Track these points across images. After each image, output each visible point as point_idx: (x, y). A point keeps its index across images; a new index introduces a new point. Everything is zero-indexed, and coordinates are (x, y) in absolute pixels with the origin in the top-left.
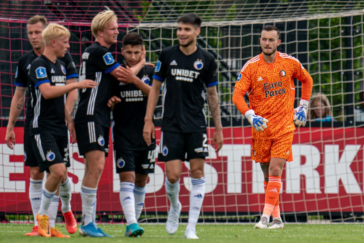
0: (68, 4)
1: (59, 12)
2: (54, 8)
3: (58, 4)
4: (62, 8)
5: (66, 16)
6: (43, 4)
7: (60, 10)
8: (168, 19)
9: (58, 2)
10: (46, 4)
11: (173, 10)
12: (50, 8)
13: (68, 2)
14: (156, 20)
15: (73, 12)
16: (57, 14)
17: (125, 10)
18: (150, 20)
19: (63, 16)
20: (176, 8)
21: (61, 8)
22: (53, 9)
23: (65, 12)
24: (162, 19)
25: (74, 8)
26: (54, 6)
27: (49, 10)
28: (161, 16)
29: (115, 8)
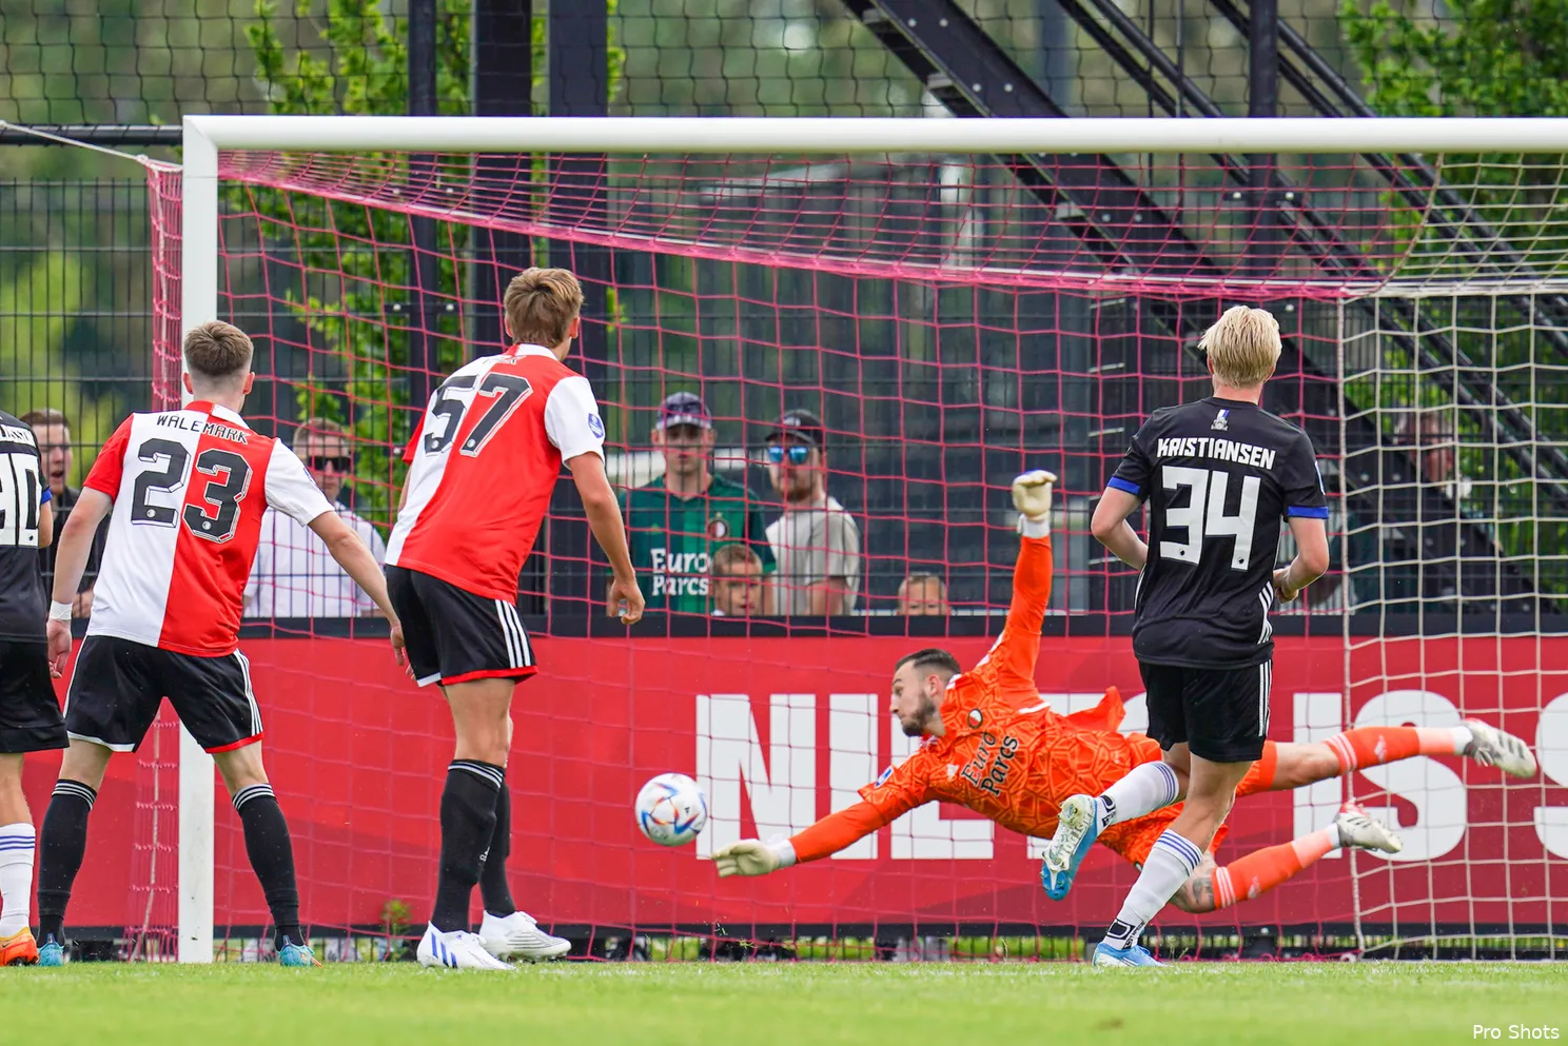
0: (1138, 218)
1: (1108, 246)
2: (1093, 232)
3: (1106, 218)
4: (1121, 232)
5: (1136, 259)
6: (1053, 220)
7: (1112, 241)
8: (1481, 270)
9: (1106, 212)
10: (1064, 220)
11: (1498, 239)
12: (1078, 231)
13: (1140, 212)
14: (1442, 271)
15: (1157, 247)
16: (1102, 253)
17: (1336, 240)
18: (1420, 275)
19: (1122, 260)
20: (1511, 232)
21: (1114, 232)
22: (1089, 236)
23: (1129, 247)
24: (1458, 271)
25: (1160, 233)
26: (1093, 224)
27: (1074, 238)
28: (1456, 260)
29: (1301, 230)
